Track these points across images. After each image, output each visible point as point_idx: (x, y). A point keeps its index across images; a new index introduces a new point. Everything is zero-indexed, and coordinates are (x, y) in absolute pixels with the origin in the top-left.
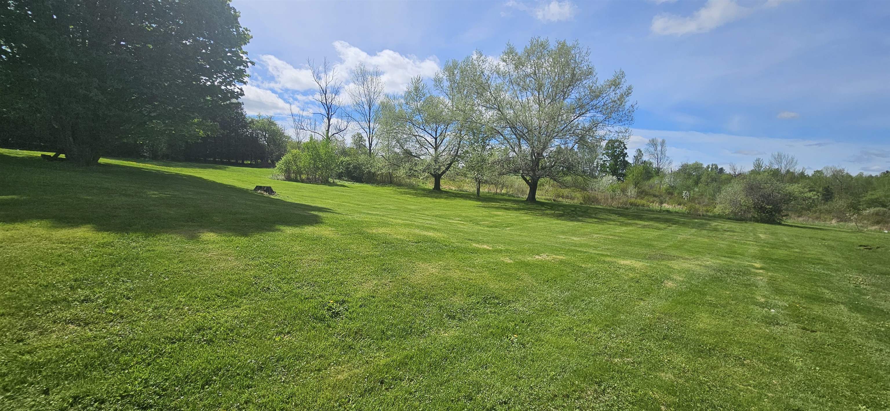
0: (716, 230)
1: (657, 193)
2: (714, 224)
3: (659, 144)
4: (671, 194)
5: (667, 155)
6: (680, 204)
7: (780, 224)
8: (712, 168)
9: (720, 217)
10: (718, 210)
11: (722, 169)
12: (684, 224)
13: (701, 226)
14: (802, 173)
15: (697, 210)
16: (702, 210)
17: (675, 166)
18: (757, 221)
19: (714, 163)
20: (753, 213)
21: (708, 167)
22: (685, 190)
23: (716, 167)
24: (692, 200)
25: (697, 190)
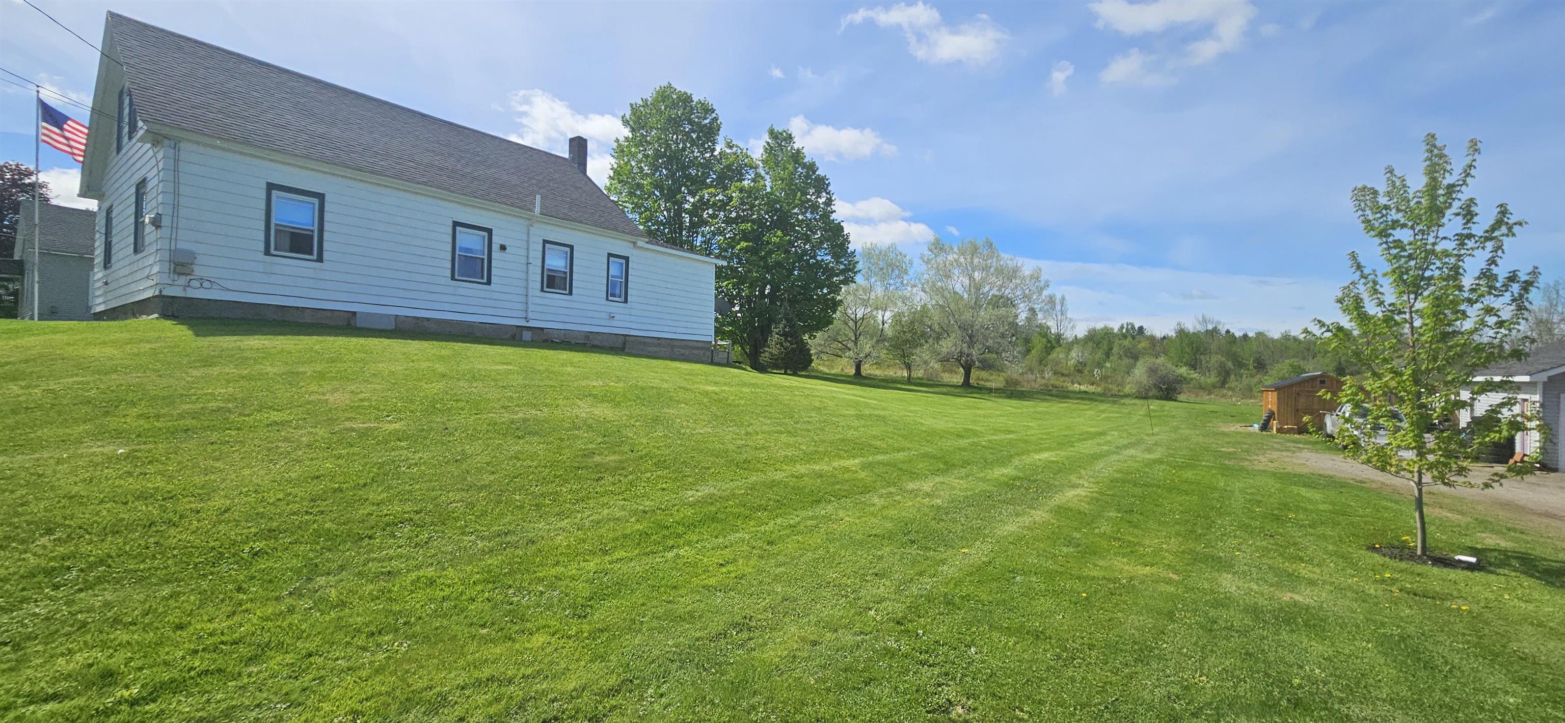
0: (1124, 404)
1: (1066, 372)
2: (1123, 401)
3: (1058, 301)
4: (1080, 371)
5: (1069, 316)
6: (1093, 384)
7: (1175, 400)
8: (1127, 329)
9: (1127, 396)
10: (1127, 389)
11: (1141, 328)
12: (1102, 401)
13: (1114, 402)
14: (1245, 336)
15: (1109, 390)
16: (1115, 389)
17: (1081, 332)
18: (1157, 399)
19: (1129, 321)
20: (1154, 392)
21: (1122, 327)
22: (1096, 367)
23: (1133, 328)
24: (1104, 378)
25: (1108, 365)
